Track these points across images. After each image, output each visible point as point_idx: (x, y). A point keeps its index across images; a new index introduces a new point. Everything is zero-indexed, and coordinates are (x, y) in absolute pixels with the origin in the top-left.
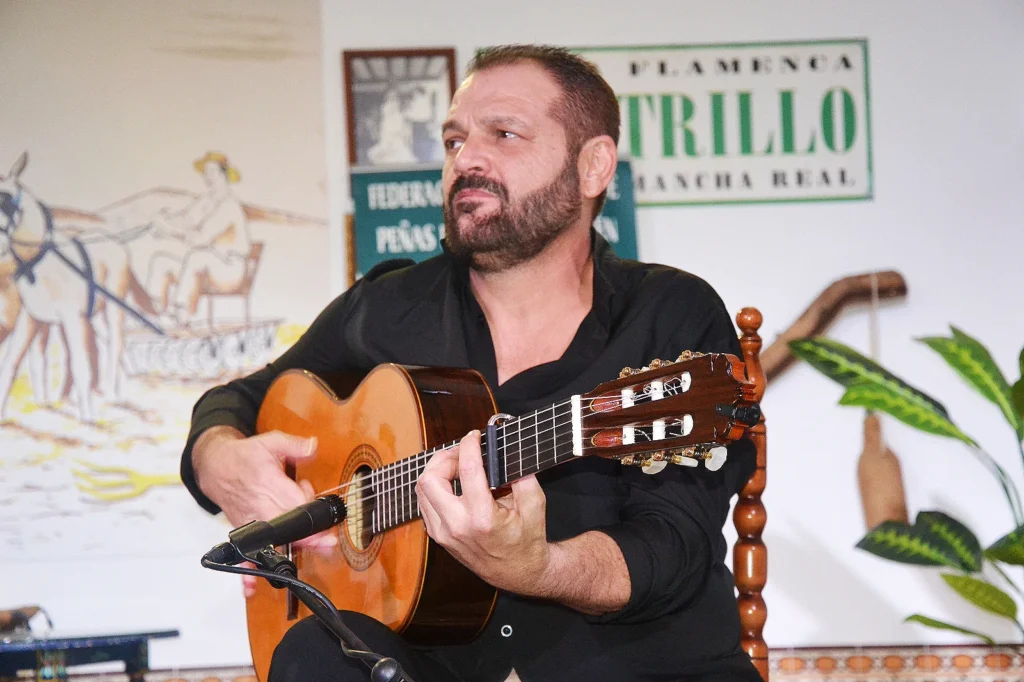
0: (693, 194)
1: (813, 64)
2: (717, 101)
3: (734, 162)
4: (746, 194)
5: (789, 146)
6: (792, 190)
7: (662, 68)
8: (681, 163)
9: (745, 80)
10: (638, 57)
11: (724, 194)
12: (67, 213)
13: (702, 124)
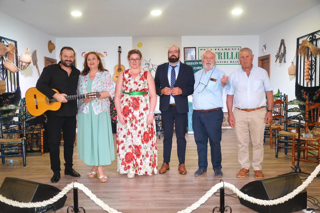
0: (222, 63)
1: (235, 49)
2: (225, 53)
3: (226, 60)
4: (227, 63)
5: (232, 58)
6: (232, 63)
7: (219, 49)
8: (220, 60)
9: (228, 51)
10: (216, 48)
11: (225, 63)
12: (154, 65)
13: (223, 56)
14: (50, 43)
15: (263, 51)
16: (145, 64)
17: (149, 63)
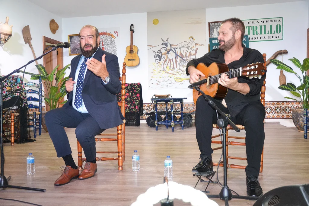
0: (257, 40)
1: (275, 21)
2: (261, 27)
3: (263, 35)
4: (265, 40)
6: (271, 39)
7: (253, 22)
8: (255, 36)
9: (265, 23)
10: (249, 21)
11: (261, 40)
12: (173, 45)
13: (258, 30)
14: (52, 22)
16: (162, 44)
17: (166, 43)
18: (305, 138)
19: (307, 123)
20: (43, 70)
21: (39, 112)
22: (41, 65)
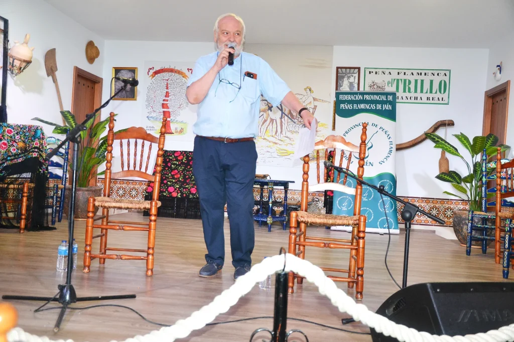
0: (409, 101)
1: (438, 74)
2: (416, 81)
3: (419, 95)
4: (421, 101)
5: (431, 92)
6: (431, 101)
7: (405, 74)
8: (407, 94)
9: (423, 77)
10: (400, 71)
11: (416, 101)
13: (412, 86)
14: (90, 45)
15: (495, 76)
18: (467, 254)
19: (471, 232)
20: (71, 120)
21: (62, 184)
22: (69, 112)
